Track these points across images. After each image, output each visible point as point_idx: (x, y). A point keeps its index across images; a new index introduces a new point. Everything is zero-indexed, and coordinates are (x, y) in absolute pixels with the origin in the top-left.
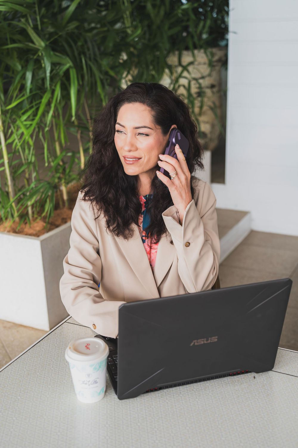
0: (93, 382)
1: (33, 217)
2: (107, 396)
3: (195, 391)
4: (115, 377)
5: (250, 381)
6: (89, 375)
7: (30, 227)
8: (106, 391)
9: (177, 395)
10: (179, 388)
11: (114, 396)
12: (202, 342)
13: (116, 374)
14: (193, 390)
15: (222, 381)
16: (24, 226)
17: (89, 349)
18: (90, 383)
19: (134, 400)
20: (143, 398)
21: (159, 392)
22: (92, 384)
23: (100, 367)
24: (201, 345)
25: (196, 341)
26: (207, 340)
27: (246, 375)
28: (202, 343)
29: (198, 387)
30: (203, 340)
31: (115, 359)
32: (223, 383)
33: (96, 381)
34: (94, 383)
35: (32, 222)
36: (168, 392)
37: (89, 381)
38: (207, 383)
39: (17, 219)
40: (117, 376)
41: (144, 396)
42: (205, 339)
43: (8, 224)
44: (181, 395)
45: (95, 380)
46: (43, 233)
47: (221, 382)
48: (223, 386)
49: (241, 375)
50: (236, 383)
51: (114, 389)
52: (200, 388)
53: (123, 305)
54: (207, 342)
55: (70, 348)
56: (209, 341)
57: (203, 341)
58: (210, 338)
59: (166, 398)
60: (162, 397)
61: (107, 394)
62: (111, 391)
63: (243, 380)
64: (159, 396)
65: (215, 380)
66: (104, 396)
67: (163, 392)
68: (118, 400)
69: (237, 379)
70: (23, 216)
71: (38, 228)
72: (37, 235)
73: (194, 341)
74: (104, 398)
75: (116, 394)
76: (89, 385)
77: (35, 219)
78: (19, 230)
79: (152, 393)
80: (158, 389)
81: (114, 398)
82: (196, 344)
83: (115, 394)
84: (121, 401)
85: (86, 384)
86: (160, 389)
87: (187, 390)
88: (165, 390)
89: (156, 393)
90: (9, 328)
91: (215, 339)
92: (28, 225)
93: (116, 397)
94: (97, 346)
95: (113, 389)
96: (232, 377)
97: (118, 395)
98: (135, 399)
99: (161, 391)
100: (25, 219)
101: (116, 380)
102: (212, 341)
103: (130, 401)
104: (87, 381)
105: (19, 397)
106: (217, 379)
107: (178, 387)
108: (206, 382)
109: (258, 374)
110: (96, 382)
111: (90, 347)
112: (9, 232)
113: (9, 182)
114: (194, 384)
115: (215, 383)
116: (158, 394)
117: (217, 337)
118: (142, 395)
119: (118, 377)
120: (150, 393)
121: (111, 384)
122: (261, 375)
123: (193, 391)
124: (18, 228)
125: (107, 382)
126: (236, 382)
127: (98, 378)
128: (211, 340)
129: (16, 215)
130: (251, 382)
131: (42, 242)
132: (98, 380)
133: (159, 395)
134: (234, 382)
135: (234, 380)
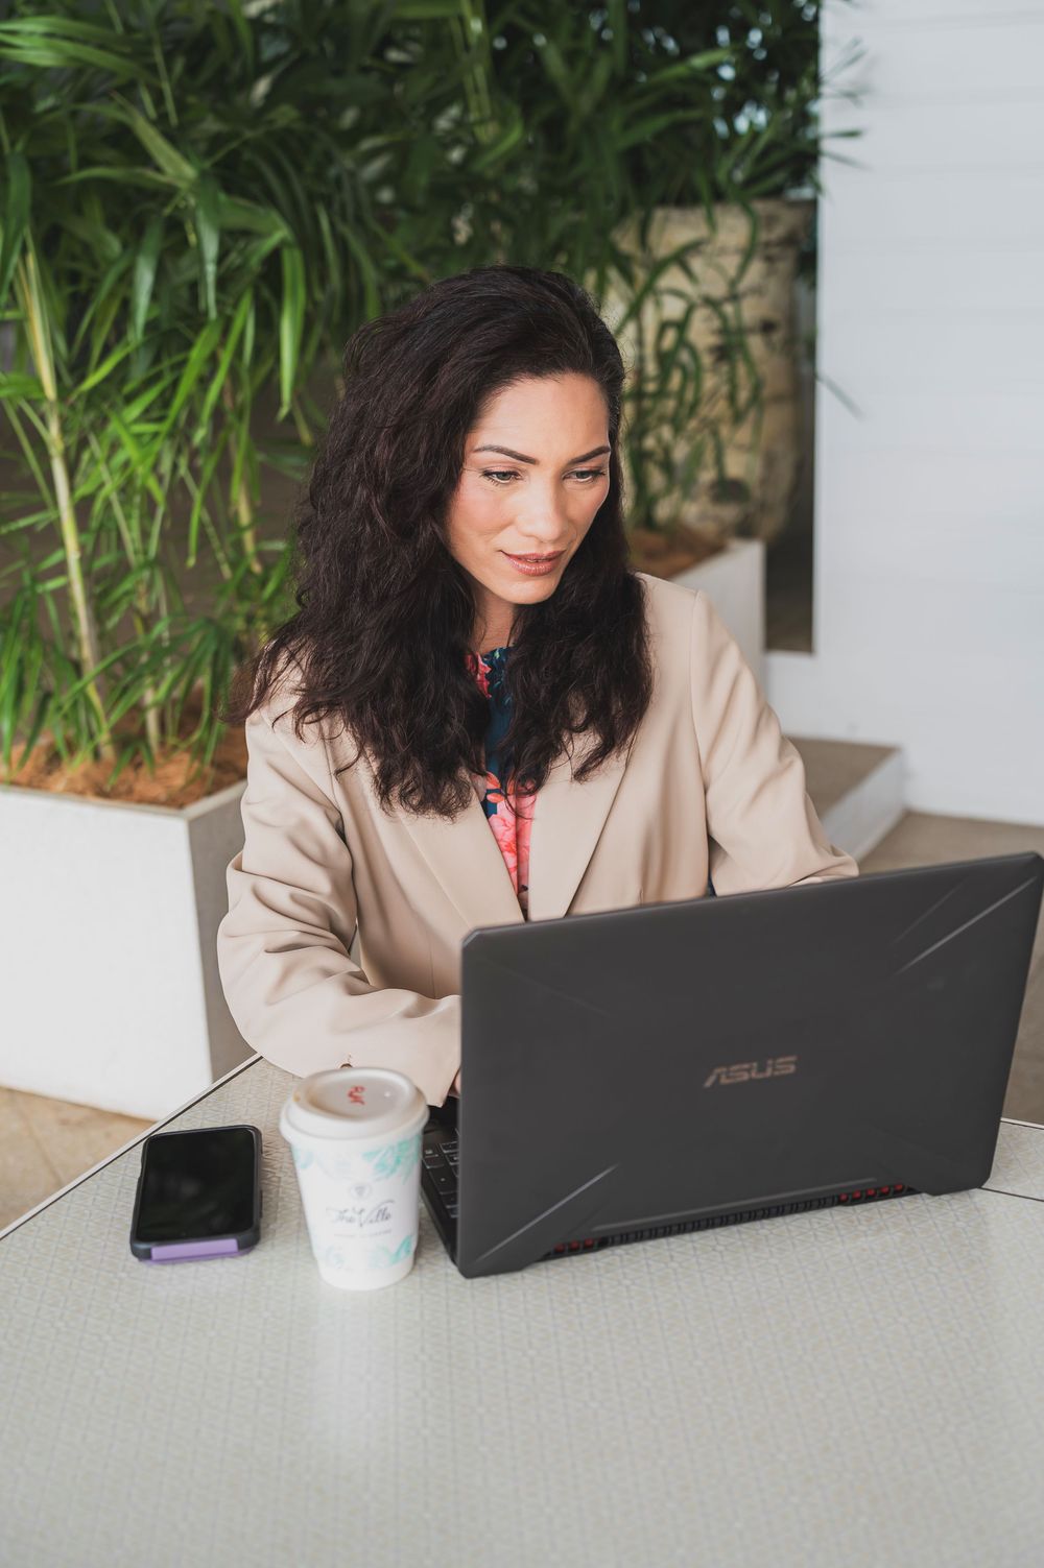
0: (376, 1213)
1: (162, 743)
2: (421, 1266)
3: (721, 1252)
4: (448, 1207)
5: (908, 1220)
6: (360, 1190)
7: (156, 779)
8: (418, 1254)
9: (662, 1265)
10: (668, 1244)
11: (444, 1269)
12: (743, 1073)
13: (453, 1198)
14: (714, 1250)
15: (814, 1220)
16: (130, 775)
17: (362, 1103)
18: (364, 1215)
19: (515, 1279)
20: (544, 1273)
21: (599, 1255)
22: (371, 1222)
23: (398, 1162)
24: (744, 1083)
25: (724, 1070)
26: (762, 1069)
27: (895, 1201)
28: (746, 1077)
29: (732, 1240)
30: (746, 1066)
31: (448, 1154)
32: (816, 1226)
33: (385, 1209)
34: (380, 1218)
35: (160, 760)
36: (627, 1254)
37: (362, 1211)
38: (763, 1228)
39: (108, 752)
40: (455, 1202)
41: (547, 1269)
42: (755, 1064)
43: (78, 765)
44: (674, 1265)
45: (383, 1207)
46: (197, 798)
47: (810, 1222)
48: (815, 1235)
49: (880, 1203)
50: (861, 1228)
51: (445, 1244)
52: (740, 1243)
53: (477, 933)
54: (760, 1076)
55: (297, 1099)
56: (769, 1073)
57: (749, 1070)
58: (770, 1062)
59: (624, 1274)
60: (607, 1272)
61: (421, 1261)
62: (435, 1253)
63: (885, 1216)
64: (598, 1268)
65: (789, 1219)
66: (413, 1269)
67: (613, 1255)
68: (460, 1278)
69: (865, 1214)
70: (129, 740)
71: (179, 782)
72: (175, 802)
73: (718, 1071)
74: (410, 1273)
75: (453, 1261)
76: (361, 1225)
77: (167, 751)
78: (113, 788)
79: (575, 1259)
80: (596, 1243)
81: (447, 1275)
82: (724, 1081)
83: (450, 1263)
84: (469, 1281)
85: (351, 1220)
86: (603, 1243)
87: (695, 1249)
88: (620, 1250)
89: (590, 1257)
90: (80, 1124)
91: (786, 1066)
92: (145, 770)
93: (452, 1270)
94: (387, 1095)
95: (442, 1248)
96: (849, 1209)
97: (458, 1260)
98: (518, 1275)
99: (607, 1252)
100: (137, 752)
101: (453, 1216)
102: (777, 1073)
103: (501, 1284)
104: (354, 1209)
105: (123, 1275)
106: (797, 1216)
107: (663, 1241)
108: (757, 1224)
109: (937, 1198)
110: (384, 1215)
111: (364, 1095)
112: (82, 793)
113: (84, 626)
114: (718, 1230)
115: (790, 1227)
116: (596, 1260)
117: (792, 1059)
118: (542, 1265)
119: (459, 1205)
120: (567, 1259)
121: (434, 1232)
122: (948, 1201)
123: (714, 1253)
124: (113, 781)
125: (420, 1226)
126: (860, 1224)
127: (391, 1201)
128: (774, 1070)
129: (104, 737)
130: (913, 1222)
131: (193, 825)
132: (391, 1209)
133: (600, 1264)
134: (856, 1223)
135: (854, 1218)
